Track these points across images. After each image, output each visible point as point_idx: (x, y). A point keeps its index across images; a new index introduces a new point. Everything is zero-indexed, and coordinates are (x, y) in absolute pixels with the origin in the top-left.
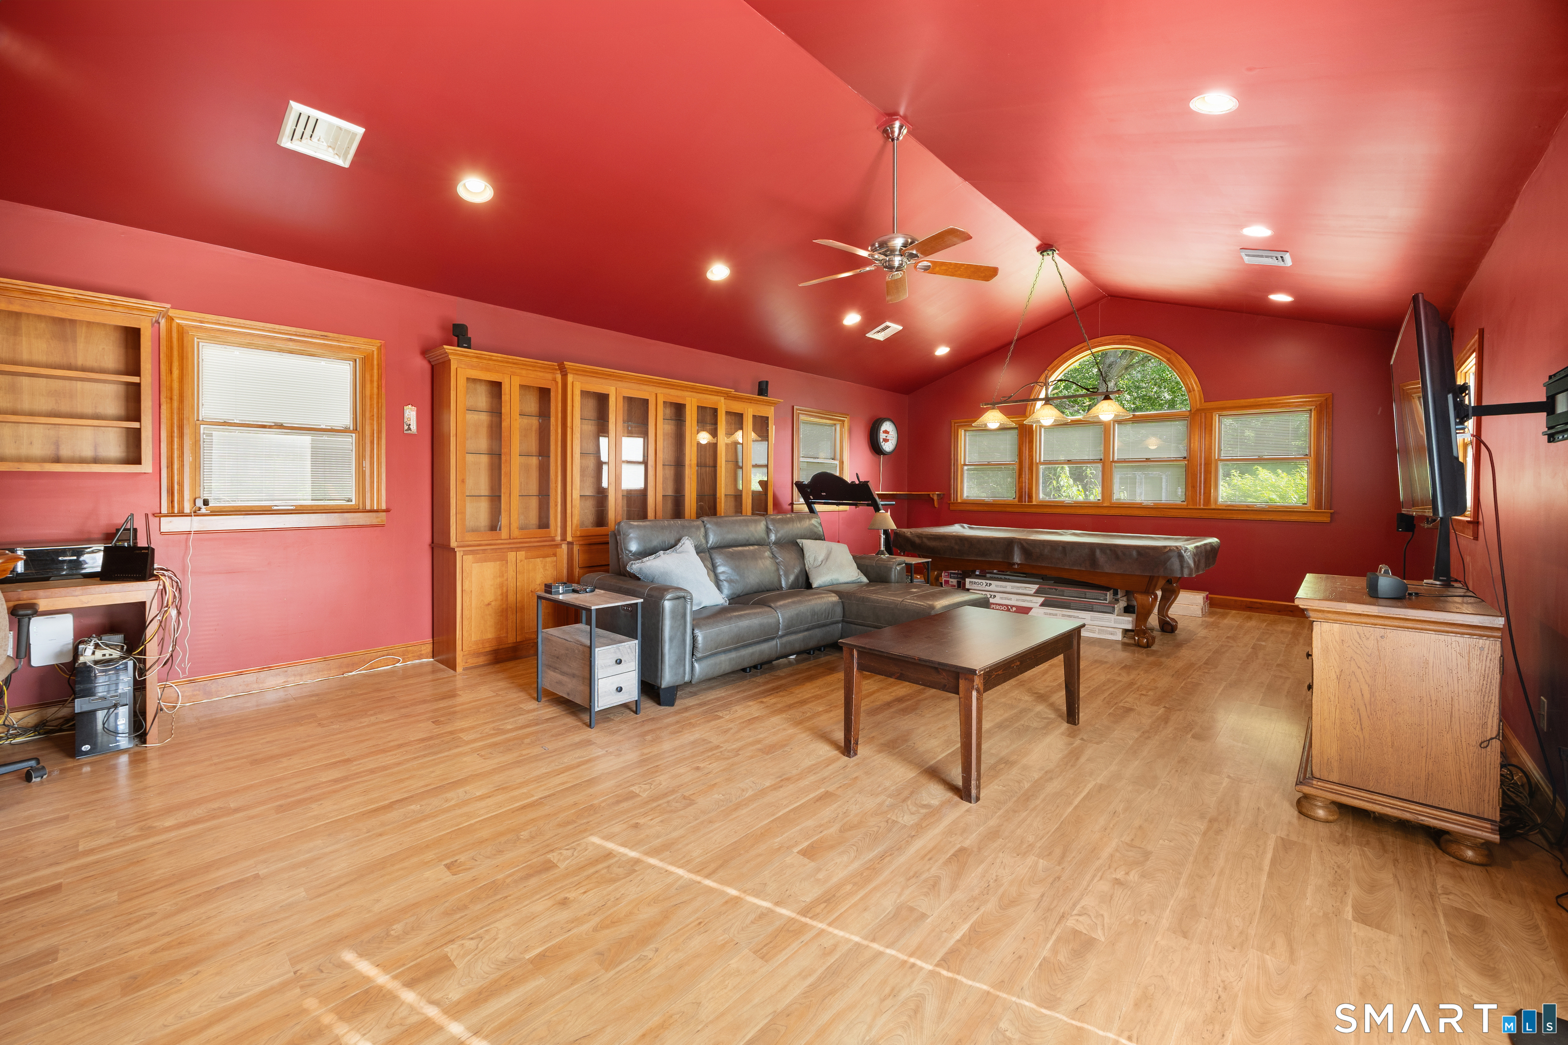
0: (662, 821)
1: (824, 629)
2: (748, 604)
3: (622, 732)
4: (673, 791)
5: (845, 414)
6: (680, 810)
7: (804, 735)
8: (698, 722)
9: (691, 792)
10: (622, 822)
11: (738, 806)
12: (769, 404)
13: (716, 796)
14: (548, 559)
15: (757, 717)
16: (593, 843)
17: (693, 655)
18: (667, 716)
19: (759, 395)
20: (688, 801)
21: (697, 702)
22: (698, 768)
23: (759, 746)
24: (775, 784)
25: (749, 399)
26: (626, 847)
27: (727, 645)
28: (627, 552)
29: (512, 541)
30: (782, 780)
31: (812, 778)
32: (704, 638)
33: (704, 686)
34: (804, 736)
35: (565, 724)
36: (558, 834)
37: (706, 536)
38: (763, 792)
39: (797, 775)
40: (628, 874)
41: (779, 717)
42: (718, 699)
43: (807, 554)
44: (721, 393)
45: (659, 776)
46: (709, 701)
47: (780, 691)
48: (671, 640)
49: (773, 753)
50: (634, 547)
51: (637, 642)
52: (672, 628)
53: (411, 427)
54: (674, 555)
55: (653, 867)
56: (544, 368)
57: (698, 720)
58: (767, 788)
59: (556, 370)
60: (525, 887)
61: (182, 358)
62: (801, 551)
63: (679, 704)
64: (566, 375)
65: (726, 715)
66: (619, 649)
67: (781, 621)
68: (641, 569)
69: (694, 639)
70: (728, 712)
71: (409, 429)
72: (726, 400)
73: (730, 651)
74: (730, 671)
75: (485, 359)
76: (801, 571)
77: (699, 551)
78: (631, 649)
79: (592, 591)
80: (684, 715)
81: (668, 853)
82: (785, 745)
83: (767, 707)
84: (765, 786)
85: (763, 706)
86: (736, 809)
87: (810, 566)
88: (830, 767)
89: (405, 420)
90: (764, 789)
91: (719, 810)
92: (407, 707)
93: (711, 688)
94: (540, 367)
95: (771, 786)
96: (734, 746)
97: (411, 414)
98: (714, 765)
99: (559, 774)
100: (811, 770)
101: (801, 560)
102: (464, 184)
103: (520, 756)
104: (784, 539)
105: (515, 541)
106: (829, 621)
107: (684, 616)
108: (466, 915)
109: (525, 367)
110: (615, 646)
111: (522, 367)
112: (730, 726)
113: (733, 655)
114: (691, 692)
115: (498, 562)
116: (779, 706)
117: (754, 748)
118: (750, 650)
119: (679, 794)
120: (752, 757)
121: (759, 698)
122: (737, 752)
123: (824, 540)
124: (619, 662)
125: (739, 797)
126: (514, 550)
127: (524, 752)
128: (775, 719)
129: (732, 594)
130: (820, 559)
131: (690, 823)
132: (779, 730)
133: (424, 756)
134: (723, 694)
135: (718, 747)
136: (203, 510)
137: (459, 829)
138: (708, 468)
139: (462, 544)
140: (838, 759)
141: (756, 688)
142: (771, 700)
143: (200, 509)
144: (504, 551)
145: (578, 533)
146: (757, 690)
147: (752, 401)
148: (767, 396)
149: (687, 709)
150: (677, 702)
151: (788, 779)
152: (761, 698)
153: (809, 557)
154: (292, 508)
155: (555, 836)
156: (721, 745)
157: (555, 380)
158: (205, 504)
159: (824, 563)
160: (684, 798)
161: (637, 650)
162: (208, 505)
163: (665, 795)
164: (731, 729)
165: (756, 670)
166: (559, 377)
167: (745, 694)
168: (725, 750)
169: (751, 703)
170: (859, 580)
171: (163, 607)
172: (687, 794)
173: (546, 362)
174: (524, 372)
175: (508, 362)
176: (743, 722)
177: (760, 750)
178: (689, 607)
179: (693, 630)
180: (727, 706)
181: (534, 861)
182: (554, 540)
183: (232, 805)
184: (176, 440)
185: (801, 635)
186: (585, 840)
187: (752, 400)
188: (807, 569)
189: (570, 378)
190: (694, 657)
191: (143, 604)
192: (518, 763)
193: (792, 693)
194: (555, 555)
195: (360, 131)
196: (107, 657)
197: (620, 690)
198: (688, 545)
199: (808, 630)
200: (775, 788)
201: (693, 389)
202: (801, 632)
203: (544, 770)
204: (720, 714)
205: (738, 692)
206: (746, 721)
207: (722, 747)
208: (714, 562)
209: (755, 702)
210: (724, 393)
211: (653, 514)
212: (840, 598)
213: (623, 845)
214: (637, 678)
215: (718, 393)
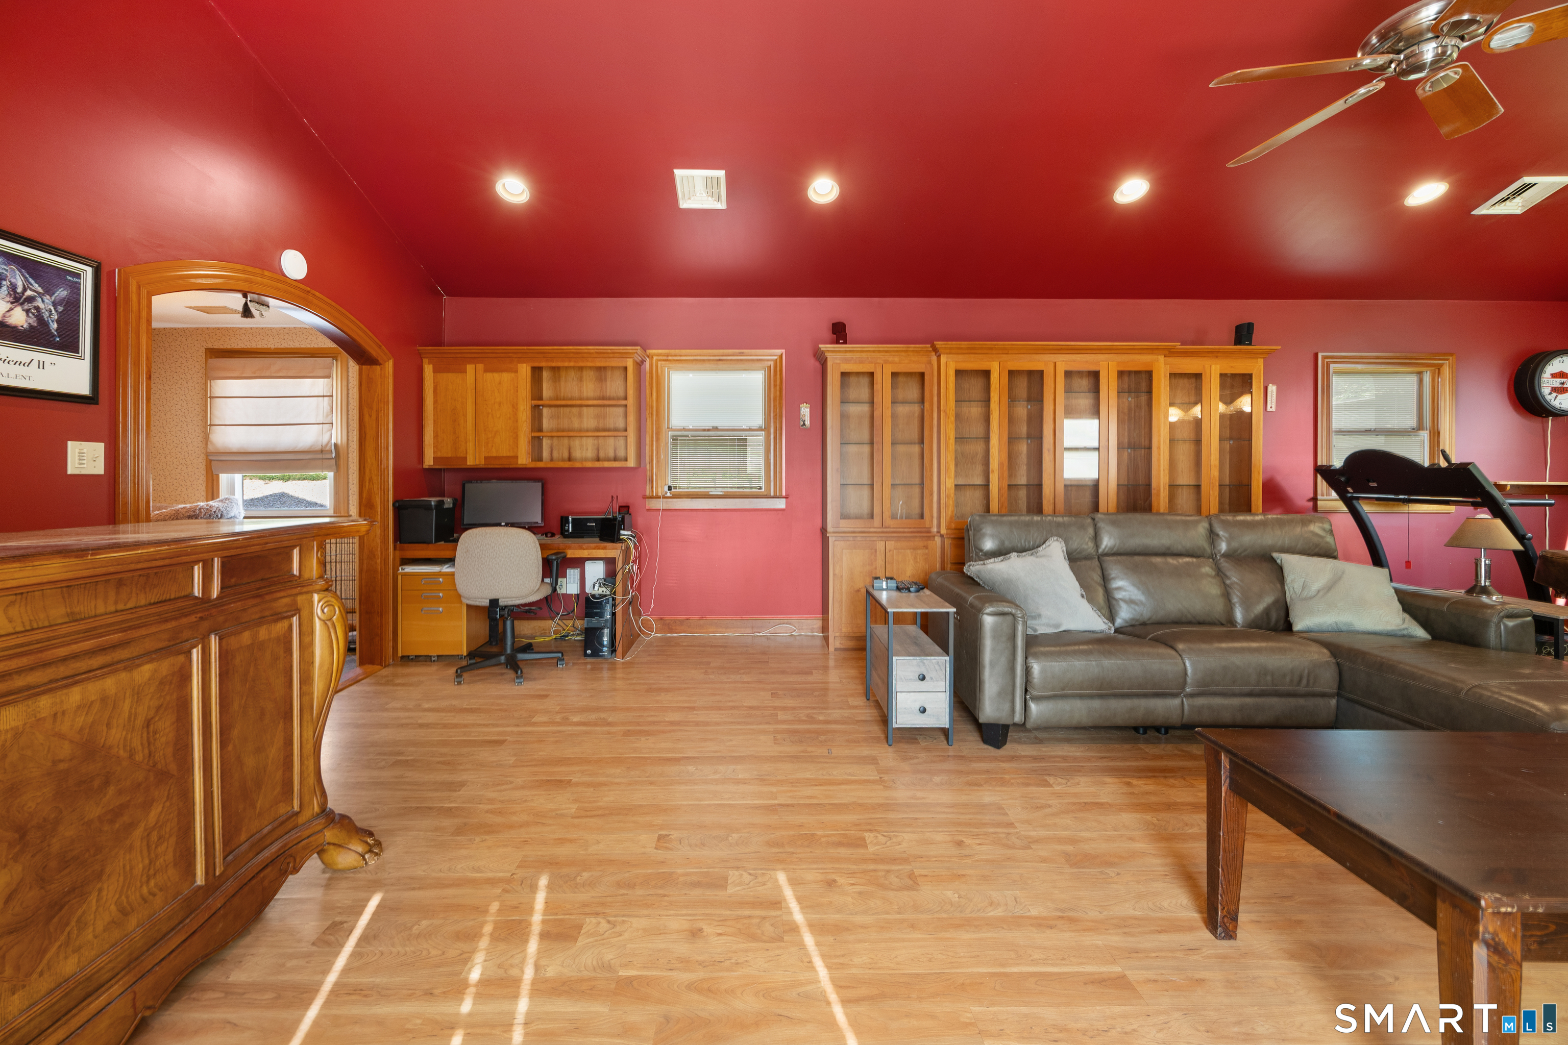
0: (860, 893)
1: (1293, 701)
2: (1145, 638)
3: (916, 761)
4: (905, 860)
5: (1445, 354)
6: (892, 890)
7: (1158, 861)
8: (1012, 781)
9: (924, 872)
10: (821, 871)
11: (966, 924)
12: (1254, 355)
13: (949, 894)
14: (919, 552)
15: (1102, 804)
16: (777, 881)
17: (1026, 691)
18: (980, 759)
19: (1236, 344)
20: (911, 882)
21: (1034, 753)
22: (960, 844)
23: (1070, 848)
24: (1045, 918)
25: (1212, 352)
26: (800, 903)
27: (1081, 689)
28: (977, 551)
29: (885, 530)
30: (1062, 918)
31: (1115, 939)
32: (1043, 671)
33: (1060, 734)
34: (1157, 863)
35: (869, 732)
36: (759, 852)
37: (1096, 539)
38: (1016, 922)
39: (1093, 921)
40: (773, 940)
41: (1138, 816)
42: (1065, 759)
43: (1289, 578)
44: (1157, 349)
45: (908, 832)
46: (1050, 757)
47: (1172, 777)
48: (992, 665)
49: (1084, 868)
50: (988, 545)
51: (947, 658)
52: (993, 650)
53: (806, 423)
54: (1032, 558)
55: (802, 946)
56: (917, 352)
57: (1014, 778)
58: (1029, 917)
59: (930, 352)
60: (685, 894)
61: (658, 383)
62: (1279, 572)
63: (1010, 748)
64: (940, 355)
65: (1058, 785)
66: (924, 663)
67: (1189, 671)
68: (979, 571)
69: (1027, 671)
70: (1064, 781)
71: (804, 424)
72: (1167, 359)
73: (1091, 697)
74: (1090, 724)
75: (857, 352)
76: (1276, 602)
77: (1073, 558)
78: (939, 666)
79: (918, 591)
80: (1003, 765)
81: (832, 939)
82: (1111, 864)
83: (1132, 793)
84: (1028, 914)
85: (1125, 789)
86: (958, 927)
87: (1294, 596)
88: (1163, 937)
89: (801, 417)
90: (1023, 917)
91: (936, 915)
92: (768, 674)
93: (1069, 741)
94: (913, 351)
95: (1036, 918)
96: (1033, 833)
97: (805, 411)
98: (984, 848)
99: (816, 785)
100: (1124, 925)
101: (1279, 586)
102: (814, 189)
103: (803, 752)
104: (1245, 550)
105: (888, 530)
106: (1302, 689)
107: (1013, 637)
108: (627, 894)
109: (897, 354)
110: (918, 658)
111: (893, 354)
112: (1050, 802)
113: (1096, 704)
114: (1036, 738)
115: (867, 551)
116: (1153, 799)
117: (1059, 847)
118: (1128, 703)
119: (908, 867)
120: (1044, 860)
121: (1125, 776)
122: (1029, 843)
123: (1335, 558)
124: (923, 678)
125: (979, 911)
126: (883, 539)
127: (810, 749)
128: (1128, 818)
129: (1133, 619)
130: (1315, 587)
131: (887, 913)
132: (1122, 836)
133: (739, 723)
134: (1078, 754)
135: (1011, 825)
136: (668, 495)
137: (698, 805)
138: (1143, 450)
139: (837, 530)
140: (1191, 929)
141: (1137, 760)
142: (1143, 785)
143: (666, 493)
144: (874, 539)
145: (953, 526)
146: (1134, 764)
147: (1219, 355)
148: (1250, 344)
149: (1012, 758)
150: (1008, 746)
151: (1072, 920)
152: (1134, 777)
153: (1293, 581)
154: (721, 493)
155: (755, 852)
156: (1016, 824)
157: (930, 363)
158: (669, 490)
159: (1321, 593)
160: (911, 876)
161: (948, 669)
162: (671, 490)
163: (894, 860)
164: (1050, 806)
165: (1157, 734)
166: (935, 358)
167: (1112, 764)
168: (1017, 833)
169: (1108, 780)
170: (1405, 632)
171: (626, 561)
172: (917, 872)
173: (917, 346)
174: (897, 359)
175: (879, 352)
176: (1075, 804)
177: (1067, 855)
178: (1020, 628)
179: (1026, 658)
180: (1071, 770)
181: (717, 870)
182: (929, 532)
183: (610, 719)
184: (654, 443)
185: (1236, 701)
186: (772, 873)
187: (1218, 352)
188: (1288, 600)
189: (943, 359)
190: (1028, 693)
191: (615, 558)
192: (794, 758)
193: (1192, 786)
194: (926, 547)
195: (721, 174)
196: (604, 593)
197: (923, 711)
198: (1055, 549)
199: (1250, 694)
200: (1041, 924)
201: (1109, 350)
202: (1234, 695)
203: (808, 775)
204: (1051, 780)
205: (1102, 758)
206: (1080, 803)
207: (1015, 827)
208: (1106, 573)
209: (1117, 780)
210: (1164, 349)
211: (1051, 507)
212: (1334, 654)
213: (799, 900)
214: (948, 702)
215: (1152, 351)
